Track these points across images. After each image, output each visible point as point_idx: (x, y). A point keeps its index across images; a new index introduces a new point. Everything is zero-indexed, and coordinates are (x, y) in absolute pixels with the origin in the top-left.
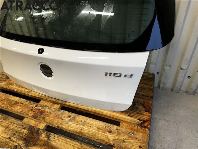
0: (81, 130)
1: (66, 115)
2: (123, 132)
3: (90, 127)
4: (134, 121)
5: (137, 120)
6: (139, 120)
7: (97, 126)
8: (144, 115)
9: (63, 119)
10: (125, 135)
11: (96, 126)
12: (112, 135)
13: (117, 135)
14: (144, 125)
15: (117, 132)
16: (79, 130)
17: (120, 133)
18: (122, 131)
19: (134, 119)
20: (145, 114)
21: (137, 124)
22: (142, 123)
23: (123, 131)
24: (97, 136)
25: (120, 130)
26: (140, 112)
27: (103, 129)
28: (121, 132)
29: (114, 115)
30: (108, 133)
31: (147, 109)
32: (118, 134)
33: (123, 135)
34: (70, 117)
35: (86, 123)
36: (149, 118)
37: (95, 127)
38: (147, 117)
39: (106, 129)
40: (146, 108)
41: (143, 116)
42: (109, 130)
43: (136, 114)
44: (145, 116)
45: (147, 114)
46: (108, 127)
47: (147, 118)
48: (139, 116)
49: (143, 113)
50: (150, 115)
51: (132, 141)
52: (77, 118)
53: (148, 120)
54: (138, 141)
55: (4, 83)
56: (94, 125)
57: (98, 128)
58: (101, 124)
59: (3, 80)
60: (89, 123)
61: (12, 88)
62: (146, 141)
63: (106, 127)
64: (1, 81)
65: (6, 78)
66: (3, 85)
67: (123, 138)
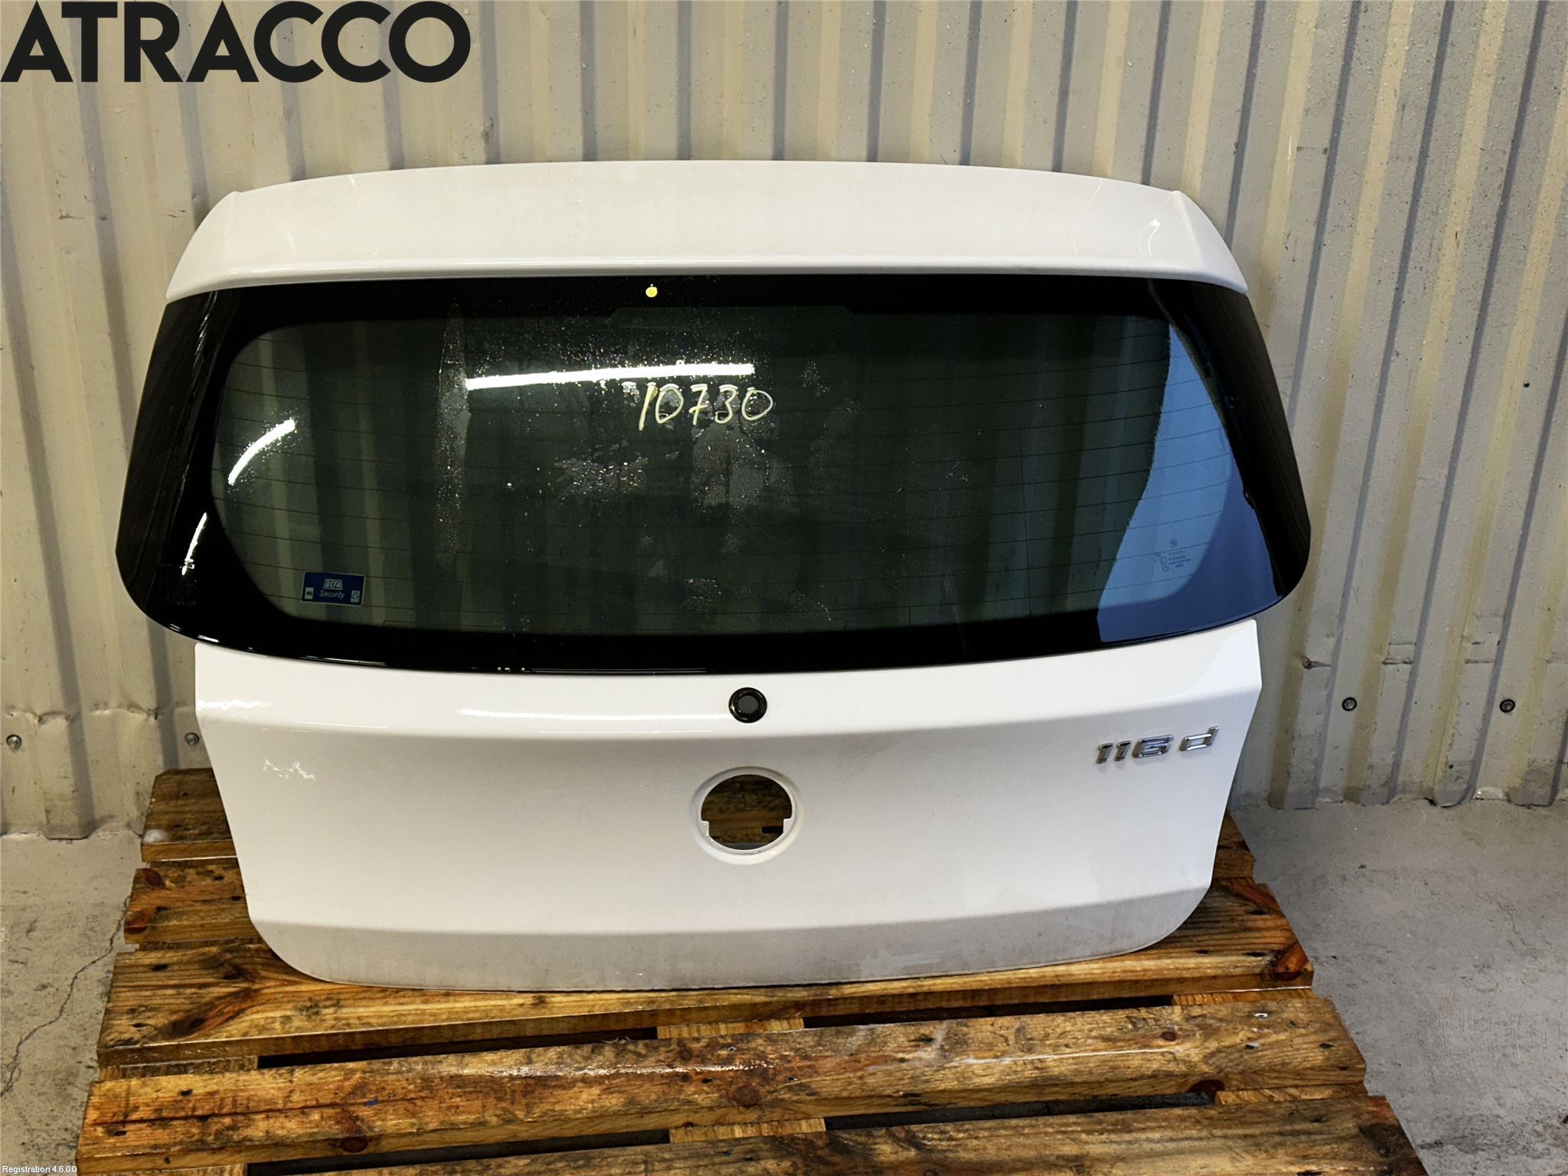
0: (1037, 1068)
1: (902, 1040)
2: (1221, 1020)
3: (1067, 1046)
4: (1237, 967)
5: (1243, 958)
6: (1254, 954)
7: (1094, 1034)
8: (1258, 929)
9: (902, 1060)
10: (1239, 1027)
11: (1089, 1037)
12: (1188, 1045)
13: (1207, 1037)
14: (1287, 968)
15: (1198, 1026)
16: (1030, 1073)
17: (1211, 1025)
18: (1214, 1018)
19: (1233, 957)
20: (1260, 924)
21: (1257, 971)
22: (1272, 963)
23: (1220, 1015)
24: (1129, 1068)
25: (1204, 1016)
26: (1236, 924)
27: (1128, 1037)
28: (1212, 1021)
29: (1132, 972)
30: (1161, 1042)
31: (1256, 903)
32: (1209, 1032)
33: (1230, 1027)
34: (928, 1040)
35: (1031, 1039)
36: (1288, 934)
37: (1090, 1041)
38: (1278, 933)
39: (1141, 1032)
40: (1248, 899)
41: (1258, 935)
42: (1159, 1031)
43: (1227, 936)
44: (1268, 934)
45: (1270, 924)
46: (1144, 1019)
47: (1282, 940)
48: (1244, 941)
49: (1250, 924)
50: (1279, 922)
51: (1282, 1036)
52: (967, 1034)
53: (1290, 942)
54: (1303, 1031)
55: (264, 1011)
56: (1079, 1035)
57: (1105, 1039)
58: (1107, 1021)
59: (219, 998)
60: (1047, 1036)
61: (380, 1017)
62: (1331, 1021)
63: (1134, 1024)
64: (211, 1005)
65: (229, 977)
66: (277, 1025)
67: (1237, 1040)
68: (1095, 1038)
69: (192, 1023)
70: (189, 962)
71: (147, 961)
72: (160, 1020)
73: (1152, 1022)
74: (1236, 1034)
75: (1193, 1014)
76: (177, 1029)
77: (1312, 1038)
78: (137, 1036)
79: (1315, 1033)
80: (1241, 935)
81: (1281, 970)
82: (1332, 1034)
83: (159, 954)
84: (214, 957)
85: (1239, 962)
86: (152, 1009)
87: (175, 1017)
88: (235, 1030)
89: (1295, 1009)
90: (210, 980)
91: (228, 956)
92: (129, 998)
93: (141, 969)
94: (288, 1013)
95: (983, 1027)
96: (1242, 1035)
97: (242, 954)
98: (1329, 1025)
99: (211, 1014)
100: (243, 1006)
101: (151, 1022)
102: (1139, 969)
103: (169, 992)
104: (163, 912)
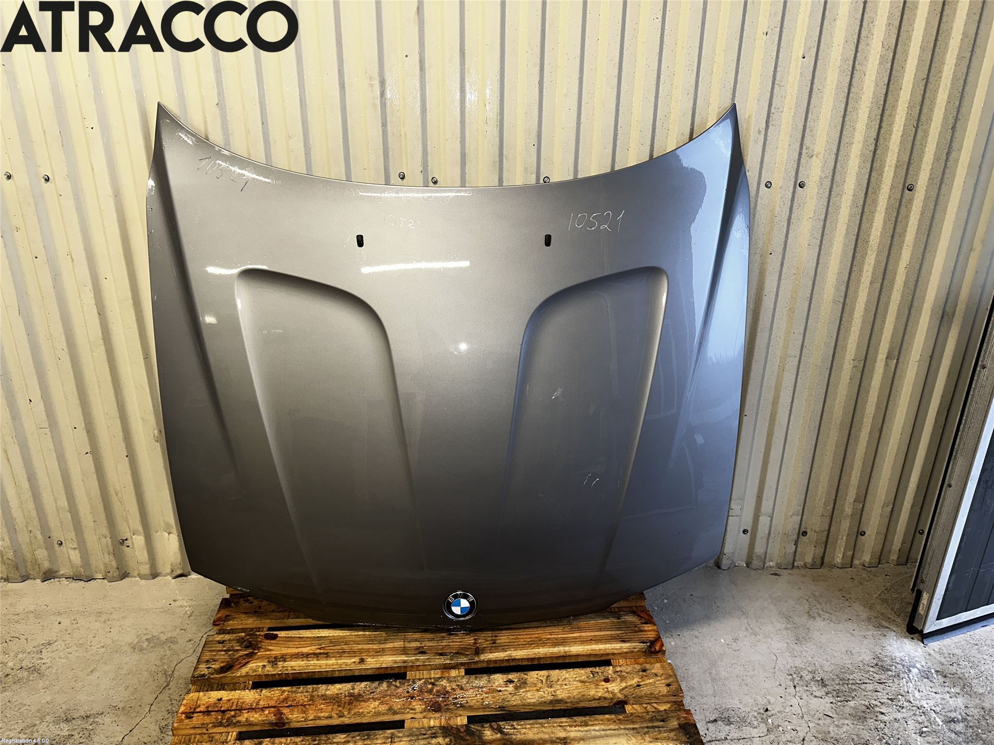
0: (553, 695)
1: (501, 682)
2: (627, 673)
3: (566, 685)
4: (635, 648)
5: (638, 644)
6: (643, 643)
7: (577, 679)
8: (645, 631)
9: (500, 691)
10: (635, 676)
11: (575, 681)
12: (614, 685)
13: (621, 681)
14: (655, 649)
15: (619, 676)
16: (550, 697)
17: (624, 675)
18: (625, 672)
19: (635, 644)
20: (646, 628)
21: (644, 650)
22: (650, 647)
23: (627, 671)
24: (590, 695)
25: (621, 671)
26: (637, 629)
27: (590, 681)
28: (624, 674)
30: (603, 683)
31: (645, 619)
32: (623, 679)
33: (631, 676)
34: (511, 681)
35: (552, 681)
36: (657, 633)
37: (575, 683)
38: (653, 633)
39: (596, 678)
40: (642, 617)
41: (645, 633)
42: (602, 678)
43: (632, 634)
44: (648, 633)
45: (650, 628)
46: (598, 672)
47: (654, 636)
48: (639, 636)
49: (642, 629)
50: (655, 627)
51: (651, 681)
52: (527, 679)
53: (657, 637)
54: (659, 678)
55: (256, 663)
56: (571, 680)
57: (582, 682)
58: (582, 673)
59: (241, 656)
60: (558, 680)
61: (300, 666)
62: (671, 674)
63: (593, 674)
64: (237, 659)
65: (247, 647)
66: (260, 669)
67: (634, 682)
68: (577, 681)
69: (228, 668)
70: (233, 640)
71: (218, 639)
72: (216, 666)
73: (600, 674)
74: (633, 679)
75: (617, 670)
76: (223, 670)
77: (663, 681)
78: (207, 673)
79: (664, 679)
80: (639, 634)
81: (653, 650)
82: (671, 680)
83: (222, 636)
84: (243, 638)
85: (636, 646)
86: (215, 661)
87: (222, 665)
88: (244, 671)
89: (657, 668)
90: (239, 648)
91: (248, 637)
92: (207, 656)
93: (215, 642)
94: (265, 664)
95: (533, 676)
96: (636, 680)
97: (253, 637)
98: (671, 676)
99: (236, 663)
100: (250, 660)
101: (213, 666)
102: (597, 649)
103: (223, 653)
104: (228, 618)
